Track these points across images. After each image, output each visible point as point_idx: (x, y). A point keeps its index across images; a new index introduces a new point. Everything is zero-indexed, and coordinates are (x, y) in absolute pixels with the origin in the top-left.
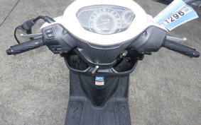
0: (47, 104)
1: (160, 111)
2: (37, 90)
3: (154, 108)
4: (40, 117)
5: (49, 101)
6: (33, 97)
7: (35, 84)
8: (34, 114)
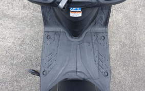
0: (26, 32)
1: (134, 33)
2: (13, 18)
3: (130, 30)
4: (20, 45)
5: (27, 29)
6: (10, 26)
7: (10, 12)
8: (14, 43)
